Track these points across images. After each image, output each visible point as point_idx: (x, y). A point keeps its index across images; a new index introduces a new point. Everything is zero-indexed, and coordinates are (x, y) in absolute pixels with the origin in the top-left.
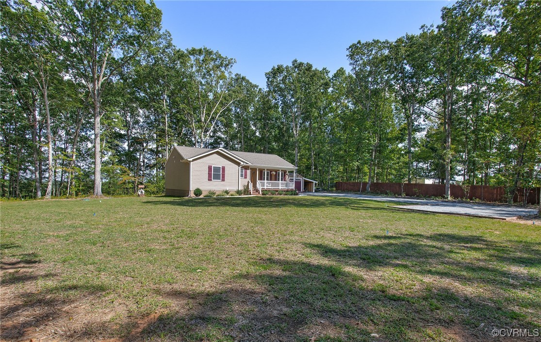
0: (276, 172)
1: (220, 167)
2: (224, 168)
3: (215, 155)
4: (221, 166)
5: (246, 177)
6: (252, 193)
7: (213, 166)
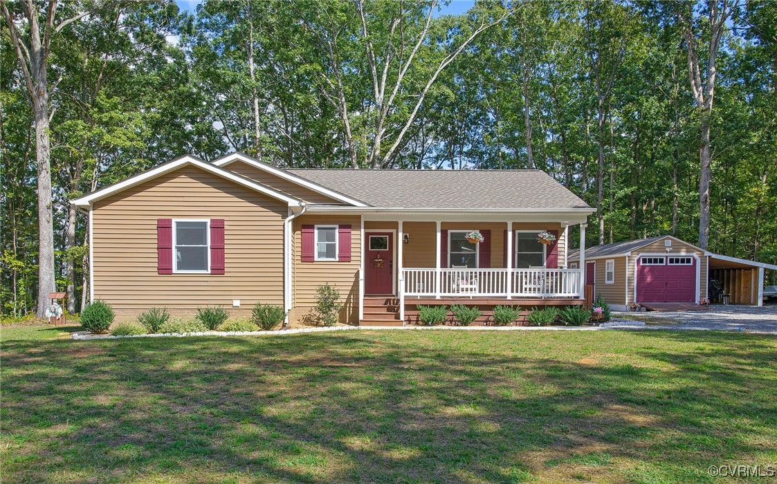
0: (486, 233)
1: (205, 224)
2: (218, 227)
3: (183, 180)
4: (208, 220)
5: (345, 257)
6: (361, 317)
7: (174, 220)
